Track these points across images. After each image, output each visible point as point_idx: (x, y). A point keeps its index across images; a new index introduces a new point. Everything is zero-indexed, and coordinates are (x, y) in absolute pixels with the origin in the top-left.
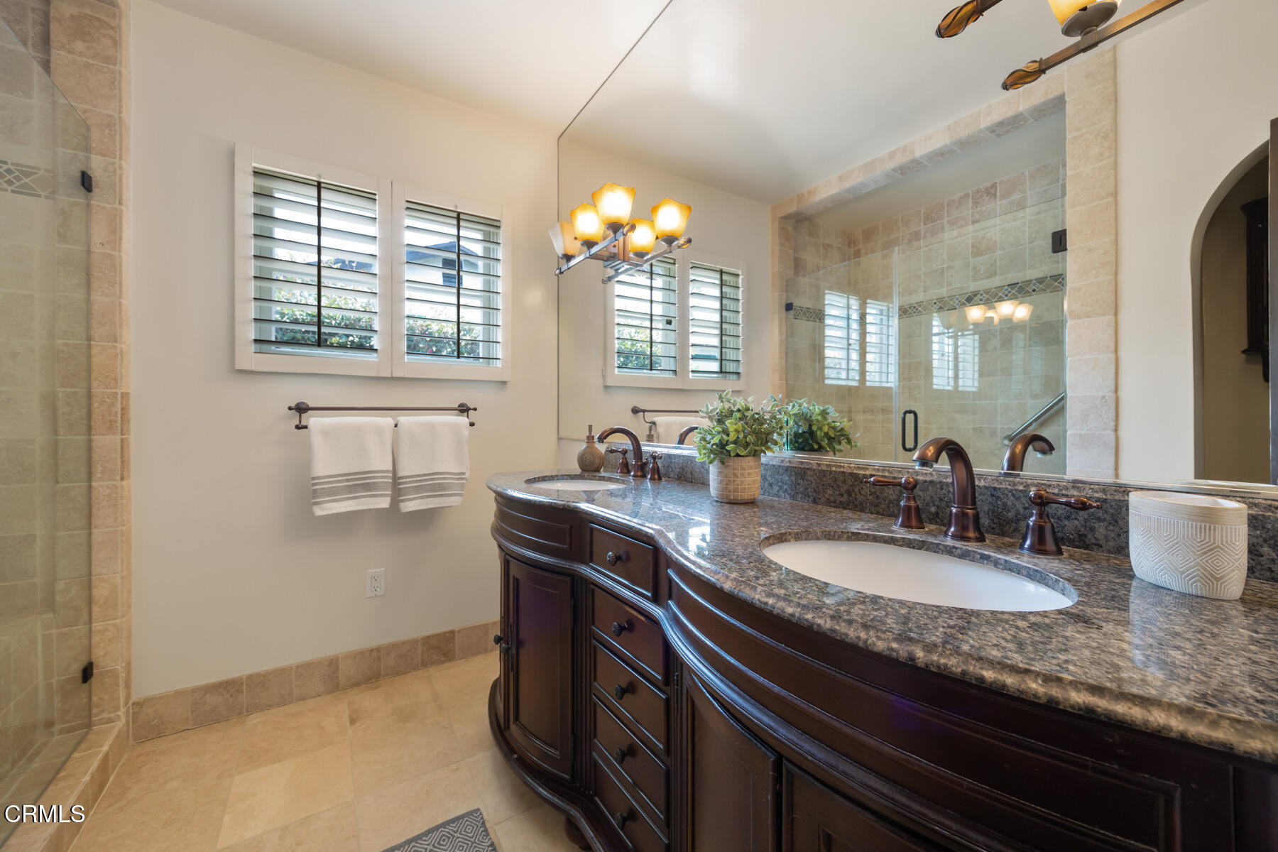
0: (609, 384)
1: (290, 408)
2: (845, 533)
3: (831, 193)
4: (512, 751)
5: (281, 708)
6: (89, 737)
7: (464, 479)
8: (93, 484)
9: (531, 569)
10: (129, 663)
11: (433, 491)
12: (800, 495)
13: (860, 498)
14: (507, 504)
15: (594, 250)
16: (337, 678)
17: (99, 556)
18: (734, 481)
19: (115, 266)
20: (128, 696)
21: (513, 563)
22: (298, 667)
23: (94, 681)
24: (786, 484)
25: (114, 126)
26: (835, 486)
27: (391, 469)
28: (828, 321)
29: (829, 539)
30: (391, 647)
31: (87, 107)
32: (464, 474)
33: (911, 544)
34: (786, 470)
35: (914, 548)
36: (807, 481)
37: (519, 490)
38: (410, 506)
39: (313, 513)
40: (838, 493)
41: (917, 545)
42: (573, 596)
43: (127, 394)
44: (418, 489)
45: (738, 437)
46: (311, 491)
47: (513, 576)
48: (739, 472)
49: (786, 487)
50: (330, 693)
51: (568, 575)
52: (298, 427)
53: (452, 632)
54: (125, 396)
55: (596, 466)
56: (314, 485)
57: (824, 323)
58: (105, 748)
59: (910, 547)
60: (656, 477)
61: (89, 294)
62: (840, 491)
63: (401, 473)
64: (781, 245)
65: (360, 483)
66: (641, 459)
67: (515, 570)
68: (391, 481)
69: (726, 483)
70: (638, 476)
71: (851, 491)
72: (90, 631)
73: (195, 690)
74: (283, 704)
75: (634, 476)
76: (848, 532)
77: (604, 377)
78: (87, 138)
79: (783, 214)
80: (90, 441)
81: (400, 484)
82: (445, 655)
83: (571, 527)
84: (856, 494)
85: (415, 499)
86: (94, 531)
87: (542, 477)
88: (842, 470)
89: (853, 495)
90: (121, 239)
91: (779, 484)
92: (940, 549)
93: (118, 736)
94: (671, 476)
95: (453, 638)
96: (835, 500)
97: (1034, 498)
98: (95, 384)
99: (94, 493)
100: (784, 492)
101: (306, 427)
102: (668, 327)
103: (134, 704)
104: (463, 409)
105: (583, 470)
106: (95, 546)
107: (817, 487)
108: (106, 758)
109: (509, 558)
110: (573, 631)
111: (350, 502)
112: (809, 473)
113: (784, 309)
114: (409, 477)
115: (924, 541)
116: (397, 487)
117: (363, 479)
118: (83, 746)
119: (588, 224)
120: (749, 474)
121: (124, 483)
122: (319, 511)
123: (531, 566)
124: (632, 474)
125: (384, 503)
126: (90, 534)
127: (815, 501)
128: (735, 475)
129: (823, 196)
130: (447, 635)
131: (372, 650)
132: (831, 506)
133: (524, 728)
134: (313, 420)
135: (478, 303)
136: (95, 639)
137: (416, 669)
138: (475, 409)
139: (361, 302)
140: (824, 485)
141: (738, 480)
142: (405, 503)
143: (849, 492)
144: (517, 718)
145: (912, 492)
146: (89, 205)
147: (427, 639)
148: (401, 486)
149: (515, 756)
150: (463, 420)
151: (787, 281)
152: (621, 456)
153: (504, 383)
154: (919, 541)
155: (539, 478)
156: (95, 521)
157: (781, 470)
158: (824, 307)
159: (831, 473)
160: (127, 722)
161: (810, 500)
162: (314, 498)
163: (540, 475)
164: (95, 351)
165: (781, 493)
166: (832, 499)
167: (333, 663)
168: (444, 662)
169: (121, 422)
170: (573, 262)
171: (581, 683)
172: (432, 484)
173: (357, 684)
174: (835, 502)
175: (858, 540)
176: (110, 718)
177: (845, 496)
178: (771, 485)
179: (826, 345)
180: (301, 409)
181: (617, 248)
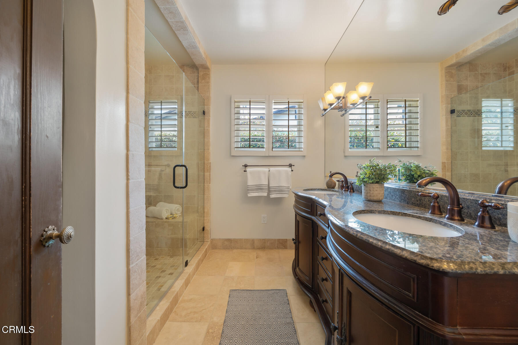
0: (346, 155)
1: (243, 166)
2: (400, 213)
3: (477, 49)
4: (297, 276)
5: (241, 250)
6: (204, 244)
7: (289, 189)
8: (205, 184)
9: (303, 218)
10: (211, 229)
11: (280, 192)
12: (402, 201)
13: (424, 202)
14: (298, 196)
15: (332, 107)
16: (254, 245)
17: (206, 202)
18: (370, 192)
19: (209, 132)
20: (210, 237)
21: (297, 215)
22: (245, 239)
23: (205, 231)
24: (398, 196)
25: (208, 98)
26: (415, 197)
27: (267, 184)
28: (484, 115)
29: (394, 215)
30: (269, 240)
31: (204, 95)
32: (289, 187)
33: (427, 219)
34: (398, 190)
35: (428, 221)
36: (405, 194)
37: (302, 193)
38: (273, 196)
39: (247, 195)
40: (416, 200)
41: (429, 220)
42: (312, 227)
43: (211, 163)
44: (275, 191)
45: (370, 176)
46: (247, 189)
47: (298, 220)
48: (372, 189)
49: (397, 197)
50: (252, 249)
51: (311, 220)
52: (244, 171)
53: (287, 240)
54: (210, 163)
55: (333, 186)
56: (248, 187)
57: (481, 116)
58: (206, 247)
59: (426, 221)
60: (352, 191)
61: (204, 139)
62: (417, 199)
63: (270, 186)
64: (447, 81)
65: (259, 188)
66: (348, 184)
67: (298, 218)
68: (267, 188)
69: (367, 193)
70: (346, 191)
71: (421, 199)
72: (204, 219)
73: (223, 239)
74: (241, 249)
75: (344, 190)
76: (402, 213)
77: (344, 152)
78: (204, 102)
79: (448, 65)
80: (204, 174)
81: (270, 189)
82: (284, 246)
83: (312, 204)
84: (423, 201)
85: (274, 194)
86: (205, 195)
87: (311, 189)
88: (418, 190)
89: (422, 201)
90: (210, 125)
91: (395, 195)
92: (437, 222)
93: (209, 245)
94: (359, 191)
95: (287, 241)
96: (415, 203)
97: (480, 204)
98: (205, 160)
99: (205, 186)
100: (397, 199)
101: (246, 171)
102: (377, 129)
103: (211, 239)
104: (290, 166)
105: (328, 188)
106: (205, 199)
107: (409, 197)
108: (206, 249)
109: (297, 214)
110: (312, 238)
111: (257, 193)
112: (406, 191)
113: (450, 113)
114: (273, 187)
115: (431, 218)
116: (269, 190)
117: (260, 187)
118: (203, 245)
119: (330, 97)
120: (376, 190)
121: (210, 184)
122: (249, 195)
123: (303, 217)
124: (344, 189)
125: (265, 194)
126: (204, 196)
127: (408, 203)
128: (370, 190)
129: (472, 52)
130: (285, 240)
131: (263, 239)
132: (413, 205)
133: (300, 269)
134: (248, 169)
135: (296, 129)
136: (205, 221)
137: (275, 249)
138: (294, 166)
139: (260, 134)
140: (411, 197)
141: (372, 192)
142: (272, 195)
143: (420, 200)
144: (298, 266)
145: (437, 200)
146: (204, 118)
147: (279, 240)
148: (270, 190)
149: (297, 277)
150: (290, 169)
151: (451, 98)
152: (341, 183)
153: (305, 156)
154: (430, 218)
155: (310, 189)
156: (205, 193)
157: (396, 190)
158: (481, 108)
159: (414, 192)
160: (210, 243)
161: (406, 202)
162: (248, 191)
163: (311, 188)
164: (205, 152)
165: (396, 199)
166: (414, 202)
167: (253, 241)
168: (283, 249)
169: (209, 170)
170: (327, 111)
171: (315, 256)
172: (280, 190)
173: (259, 249)
174: (415, 204)
175: (406, 216)
176: (207, 241)
177: (419, 201)
178: (392, 196)
179: (483, 128)
180: (246, 166)
181: (342, 104)
